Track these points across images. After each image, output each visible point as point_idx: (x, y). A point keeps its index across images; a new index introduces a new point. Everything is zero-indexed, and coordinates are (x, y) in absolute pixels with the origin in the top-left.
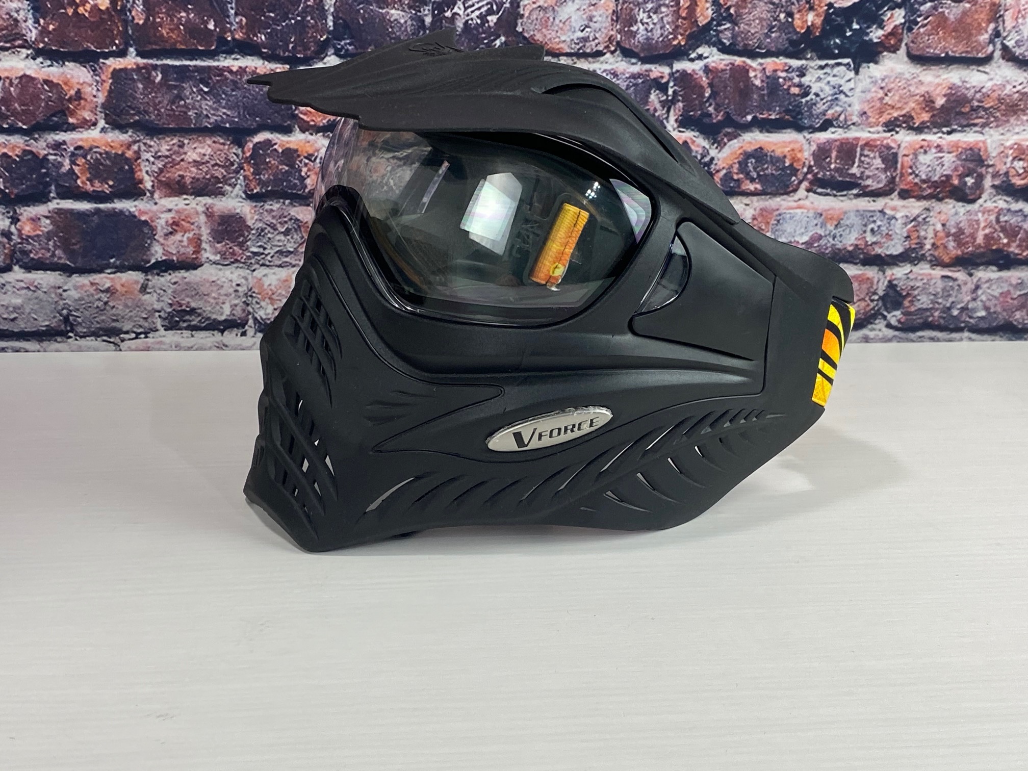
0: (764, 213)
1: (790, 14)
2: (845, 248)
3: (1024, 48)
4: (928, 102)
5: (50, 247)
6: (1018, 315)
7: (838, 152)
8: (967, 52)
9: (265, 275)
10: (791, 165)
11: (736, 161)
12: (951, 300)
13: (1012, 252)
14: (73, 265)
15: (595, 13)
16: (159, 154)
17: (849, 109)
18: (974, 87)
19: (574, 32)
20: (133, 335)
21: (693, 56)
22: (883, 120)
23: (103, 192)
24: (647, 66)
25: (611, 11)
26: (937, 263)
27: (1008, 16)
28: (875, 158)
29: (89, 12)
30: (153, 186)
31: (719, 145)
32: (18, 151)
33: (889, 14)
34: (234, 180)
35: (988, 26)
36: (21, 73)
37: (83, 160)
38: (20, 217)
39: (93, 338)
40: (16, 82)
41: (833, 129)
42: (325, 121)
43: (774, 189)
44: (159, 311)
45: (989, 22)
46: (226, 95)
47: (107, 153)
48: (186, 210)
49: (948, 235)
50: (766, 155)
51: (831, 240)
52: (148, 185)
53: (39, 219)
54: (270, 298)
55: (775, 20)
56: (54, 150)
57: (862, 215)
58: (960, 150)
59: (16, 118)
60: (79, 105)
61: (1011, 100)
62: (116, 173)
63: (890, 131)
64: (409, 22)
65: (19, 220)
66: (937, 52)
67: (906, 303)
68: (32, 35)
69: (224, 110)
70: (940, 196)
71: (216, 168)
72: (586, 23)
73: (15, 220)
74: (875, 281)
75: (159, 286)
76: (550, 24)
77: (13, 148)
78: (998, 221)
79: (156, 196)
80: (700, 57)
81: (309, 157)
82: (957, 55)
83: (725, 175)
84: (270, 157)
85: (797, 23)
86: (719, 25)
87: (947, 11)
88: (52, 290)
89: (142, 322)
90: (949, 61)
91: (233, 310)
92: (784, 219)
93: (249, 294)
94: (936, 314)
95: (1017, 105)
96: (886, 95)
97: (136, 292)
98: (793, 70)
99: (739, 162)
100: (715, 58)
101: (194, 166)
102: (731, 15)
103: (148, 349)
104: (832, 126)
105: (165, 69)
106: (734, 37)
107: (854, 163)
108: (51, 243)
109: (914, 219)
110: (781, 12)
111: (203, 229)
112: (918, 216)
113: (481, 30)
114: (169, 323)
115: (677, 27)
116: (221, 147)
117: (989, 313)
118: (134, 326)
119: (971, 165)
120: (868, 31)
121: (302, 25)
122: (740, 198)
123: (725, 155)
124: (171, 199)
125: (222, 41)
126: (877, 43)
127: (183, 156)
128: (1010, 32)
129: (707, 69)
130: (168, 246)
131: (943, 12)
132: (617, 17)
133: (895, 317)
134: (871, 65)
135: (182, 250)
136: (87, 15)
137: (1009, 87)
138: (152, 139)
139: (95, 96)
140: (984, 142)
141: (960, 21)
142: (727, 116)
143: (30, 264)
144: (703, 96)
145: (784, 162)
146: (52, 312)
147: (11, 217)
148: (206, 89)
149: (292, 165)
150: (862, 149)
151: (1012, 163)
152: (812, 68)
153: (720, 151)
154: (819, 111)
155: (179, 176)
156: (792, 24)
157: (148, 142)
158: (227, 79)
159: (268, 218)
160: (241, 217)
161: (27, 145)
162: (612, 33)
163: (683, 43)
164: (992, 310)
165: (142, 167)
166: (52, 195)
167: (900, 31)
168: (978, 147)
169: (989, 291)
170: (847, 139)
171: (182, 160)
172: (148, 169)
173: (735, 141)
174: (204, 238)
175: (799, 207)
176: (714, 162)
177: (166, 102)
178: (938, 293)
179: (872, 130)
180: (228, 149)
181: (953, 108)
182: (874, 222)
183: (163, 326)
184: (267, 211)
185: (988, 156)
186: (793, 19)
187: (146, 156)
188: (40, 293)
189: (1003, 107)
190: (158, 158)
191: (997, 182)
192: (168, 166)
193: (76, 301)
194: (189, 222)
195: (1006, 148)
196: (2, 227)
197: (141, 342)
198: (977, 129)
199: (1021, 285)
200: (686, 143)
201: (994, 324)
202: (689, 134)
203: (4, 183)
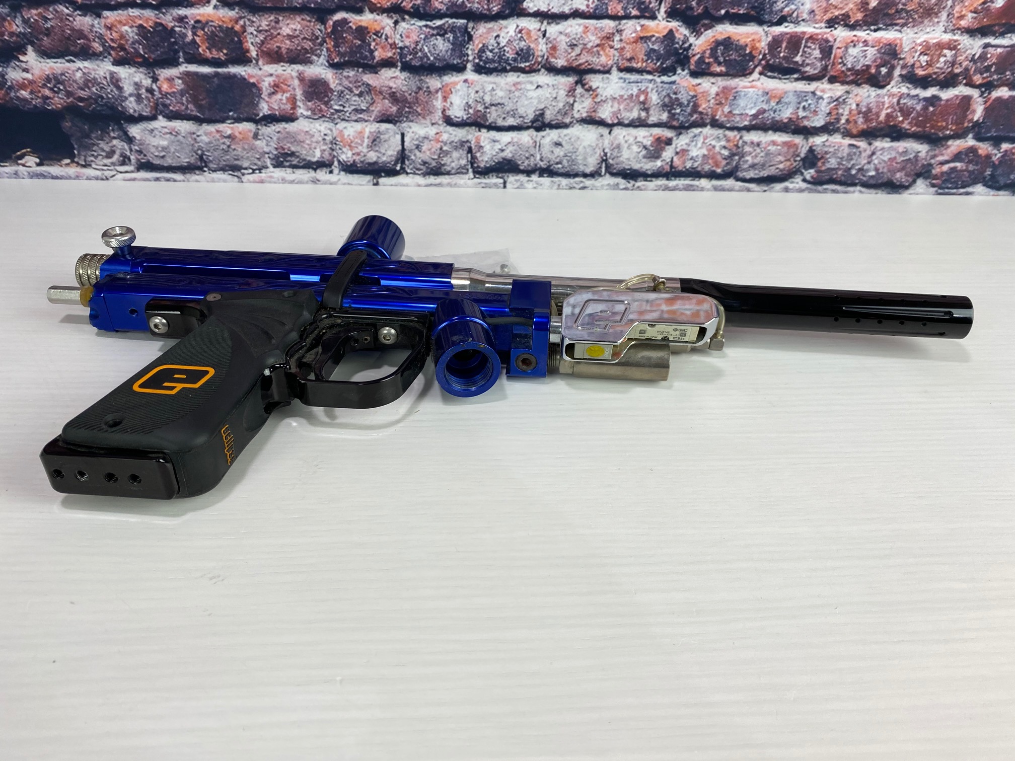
0: (726, 91)
2: (782, 121)
4: (864, 4)
5: (184, 102)
6: (898, 175)
7: (788, 43)
9: (345, 128)
10: (751, 52)
11: (709, 47)
12: (852, 162)
13: (904, 128)
14: (202, 117)
16: (261, 28)
17: (801, 7)
20: (251, 171)
22: (826, 18)
23: (219, 58)
26: (847, 134)
28: (815, 49)
30: (257, 55)
31: (697, 34)
32: (151, 23)
34: (319, 51)
37: (202, 32)
38: (159, 77)
39: (221, 172)
41: (786, 24)
42: (388, 4)
43: (735, 71)
44: (268, 153)
47: (220, 26)
48: (283, 75)
49: (859, 113)
50: (732, 44)
51: (772, 113)
52: (254, 54)
53: (173, 79)
54: (350, 146)
56: (178, 22)
57: (798, 95)
58: (881, 45)
62: (228, 43)
63: (830, 27)
65: (157, 80)
67: (820, 164)
70: (859, 82)
71: (305, 41)
73: (155, 79)
74: (800, 146)
75: (267, 134)
77: (147, 20)
78: (898, 103)
79: (260, 63)
81: (376, 33)
83: (700, 58)
84: (346, 32)
88: (189, 135)
89: (256, 161)
91: (322, 153)
92: (739, 95)
93: (334, 142)
94: (840, 172)
95: (932, 9)
97: (250, 139)
99: (711, 49)
101: (288, 39)
103: (262, 182)
104: (786, 21)
107: (798, 53)
108: (184, 99)
109: (837, 100)
111: (297, 90)
112: (840, 97)
114: (276, 162)
116: (308, 24)
117: (878, 173)
118: (251, 164)
119: (887, 58)
122: (708, 78)
123: (700, 42)
124: (272, 66)
127: (279, 31)
130: (272, 103)
133: (810, 173)
135: (283, 107)
138: (254, 15)
140: (901, 39)
142: (706, 9)
143: (170, 115)
145: (746, 50)
146: (190, 152)
147: (152, 77)
149: (363, 41)
150: (807, 42)
151: (919, 57)
153: (697, 39)
154: (778, 8)
155: (277, 47)
157: (251, 18)
159: (346, 83)
160: (325, 82)
161: (158, 18)
164: (880, 171)
165: (248, 39)
166: (181, 60)
168: (896, 43)
169: (881, 157)
170: (796, 33)
171: (279, 34)
172: (252, 40)
173: (710, 31)
174: (298, 97)
175: (752, 87)
176: (692, 48)
178: (843, 157)
179: (817, 26)
180: (314, 26)
181: (882, 10)
182: (806, 100)
183: (272, 164)
184: (345, 77)
185: (902, 51)
187: (251, 29)
188: (180, 137)
189: (921, 10)
190: (260, 31)
191: (904, 72)
192: (268, 38)
193: (207, 144)
194: (286, 85)
195: (916, 44)
196: (146, 85)
197: (256, 176)
198: (897, 28)
199: (905, 152)
200: (671, 31)
201: (880, 181)
202: (674, 24)
203: (143, 49)
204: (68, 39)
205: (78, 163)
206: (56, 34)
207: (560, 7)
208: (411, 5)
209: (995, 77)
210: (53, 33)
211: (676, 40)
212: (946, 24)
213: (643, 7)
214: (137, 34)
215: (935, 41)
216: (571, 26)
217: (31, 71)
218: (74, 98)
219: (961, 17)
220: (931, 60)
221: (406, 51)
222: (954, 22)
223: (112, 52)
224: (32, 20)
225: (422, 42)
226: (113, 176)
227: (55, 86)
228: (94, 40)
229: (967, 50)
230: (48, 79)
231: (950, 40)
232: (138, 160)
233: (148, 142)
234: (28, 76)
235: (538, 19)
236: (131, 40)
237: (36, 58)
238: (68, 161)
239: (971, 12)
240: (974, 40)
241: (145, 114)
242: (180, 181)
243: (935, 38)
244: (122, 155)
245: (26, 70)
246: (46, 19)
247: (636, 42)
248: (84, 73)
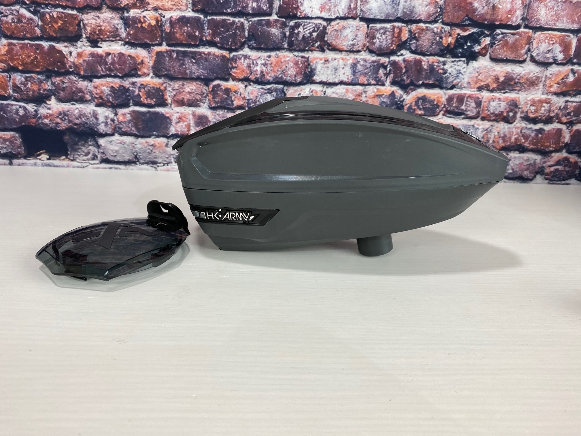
1: (441, 38)
3: (540, 57)
4: (497, 79)
6: (525, 173)
7: (457, 99)
8: (515, 58)
10: (437, 104)
11: (414, 101)
13: (526, 146)
14: (139, 134)
15: (358, 33)
16: (174, 88)
17: (463, 80)
18: (517, 73)
19: (349, 41)
20: (162, 165)
21: (399, 54)
22: (477, 86)
23: (151, 104)
24: (379, 58)
25: (365, 33)
27: (535, 42)
28: (472, 102)
29: (147, 26)
30: (171, 102)
31: (407, 93)
32: (117, 85)
33: (483, 39)
34: (204, 101)
35: (525, 46)
36: (119, 52)
37: (144, 90)
38: (118, 113)
39: (146, 165)
40: (117, 55)
41: (455, 89)
42: (242, 77)
43: (429, 114)
44: (173, 155)
45: (526, 44)
46: (202, 64)
47: (153, 87)
48: (184, 112)
49: (500, 137)
50: (427, 99)
52: (169, 101)
53: (126, 114)
55: (435, 40)
56: (132, 85)
57: (465, 127)
58: (508, 100)
59: (117, 71)
60: (142, 66)
61: (532, 80)
62: (157, 96)
63: (479, 91)
64: (280, 35)
65: (117, 114)
66: (503, 57)
68: (124, 35)
69: (201, 70)
70: (498, 120)
71: (197, 95)
72: (354, 37)
73: (116, 114)
76: (339, 37)
77: (116, 84)
78: (521, 132)
79: (173, 106)
80: (402, 55)
81: (235, 92)
82: (511, 59)
83: (409, 107)
84: (219, 91)
85: (444, 41)
86: (411, 41)
87: (509, 39)
88: (131, 144)
89: (166, 159)
90: (507, 61)
95: (534, 82)
96: (479, 75)
97: (164, 147)
98: (441, 63)
99: (416, 102)
100: (408, 55)
101: (188, 94)
102: (416, 37)
103: (168, 170)
104: (455, 87)
105: (178, 52)
106: (417, 46)
107: (463, 104)
108: (130, 125)
109: (486, 130)
110: (437, 36)
111: (191, 121)
112: (488, 128)
113: (309, 39)
115: (393, 41)
116: (200, 86)
117: (514, 171)
118: (163, 161)
119: (512, 108)
120: (474, 46)
121: (235, 34)
123: (409, 98)
124: (179, 108)
125: (201, 40)
126: (477, 52)
127: (184, 90)
128: (535, 49)
129: (404, 60)
130: (177, 128)
131: (507, 40)
132: (368, 36)
134: (474, 62)
135: (183, 130)
136: (146, 27)
137: (532, 74)
138: (171, 82)
139: (149, 63)
140: (519, 98)
141: (514, 43)
142: (411, 81)
143: (122, 133)
144: (401, 71)
145: (434, 102)
146: (130, 153)
147: (115, 113)
148: (194, 61)
149: (228, 95)
150: (467, 98)
151: (530, 107)
152: (449, 61)
153: (407, 96)
154: (450, 81)
155: (183, 98)
156: (441, 42)
158: (202, 57)
159: (218, 117)
160: (207, 117)
161: (122, 83)
162: (365, 42)
163: (395, 48)
165: (167, 94)
166: (131, 104)
167: (488, 47)
168: (516, 99)
169: (514, 162)
170: (461, 94)
171: (184, 91)
172: (169, 94)
173: (414, 92)
174: (192, 125)
176: (405, 101)
177: (177, 66)
179: (472, 90)
180: (202, 88)
181: (507, 82)
183: (174, 161)
185: (520, 104)
186: (442, 40)
187: (169, 89)
188: (126, 145)
189: (528, 83)
190: (173, 90)
191: (522, 115)
192: (178, 93)
193: (140, 149)
194: (186, 118)
195: (528, 100)
196: (111, 117)
197: (166, 167)
198: (516, 92)
199: (528, 160)
200: (393, 92)
201: (515, 176)
202: (395, 88)
203: (112, 98)
204: (74, 93)
205: (69, 159)
206: (68, 90)
207: (333, 79)
208: (254, 77)
209: (574, 118)
210: (66, 90)
211: (396, 97)
212: (543, 90)
213: (377, 79)
214: (110, 91)
215: (537, 99)
216: (339, 89)
217: (52, 109)
218: (73, 124)
219: (551, 86)
220: (537, 109)
221: (250, 101)
222: (547, 89)
223: (96, 100)
224: (56, 83)
225: (259, 97)
226: (87, 166)
227: (63, 117)
228: (87, 94)
229: (556, 104)
230: (60, 114)
231: (546, 99)
232: (102, 157)
233: (108, 148)
234: (50, 112)
235: (322, 85)
236: (106, 94)
237: (55, 102)
238: (64, 157)
239: (556, 84)
240: (559, 98)
241: (108, 132)
242: (123, 169)
243: (538, 97)
244: (93, 155)
245: (49, 109)
246: (64, 83)
247: (374, 97)
248: (79, 111)
